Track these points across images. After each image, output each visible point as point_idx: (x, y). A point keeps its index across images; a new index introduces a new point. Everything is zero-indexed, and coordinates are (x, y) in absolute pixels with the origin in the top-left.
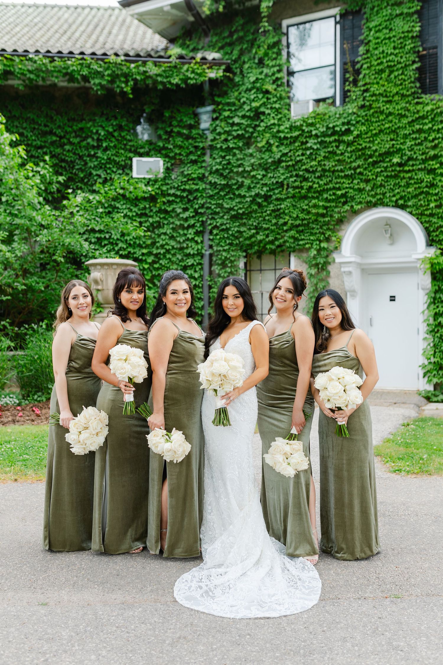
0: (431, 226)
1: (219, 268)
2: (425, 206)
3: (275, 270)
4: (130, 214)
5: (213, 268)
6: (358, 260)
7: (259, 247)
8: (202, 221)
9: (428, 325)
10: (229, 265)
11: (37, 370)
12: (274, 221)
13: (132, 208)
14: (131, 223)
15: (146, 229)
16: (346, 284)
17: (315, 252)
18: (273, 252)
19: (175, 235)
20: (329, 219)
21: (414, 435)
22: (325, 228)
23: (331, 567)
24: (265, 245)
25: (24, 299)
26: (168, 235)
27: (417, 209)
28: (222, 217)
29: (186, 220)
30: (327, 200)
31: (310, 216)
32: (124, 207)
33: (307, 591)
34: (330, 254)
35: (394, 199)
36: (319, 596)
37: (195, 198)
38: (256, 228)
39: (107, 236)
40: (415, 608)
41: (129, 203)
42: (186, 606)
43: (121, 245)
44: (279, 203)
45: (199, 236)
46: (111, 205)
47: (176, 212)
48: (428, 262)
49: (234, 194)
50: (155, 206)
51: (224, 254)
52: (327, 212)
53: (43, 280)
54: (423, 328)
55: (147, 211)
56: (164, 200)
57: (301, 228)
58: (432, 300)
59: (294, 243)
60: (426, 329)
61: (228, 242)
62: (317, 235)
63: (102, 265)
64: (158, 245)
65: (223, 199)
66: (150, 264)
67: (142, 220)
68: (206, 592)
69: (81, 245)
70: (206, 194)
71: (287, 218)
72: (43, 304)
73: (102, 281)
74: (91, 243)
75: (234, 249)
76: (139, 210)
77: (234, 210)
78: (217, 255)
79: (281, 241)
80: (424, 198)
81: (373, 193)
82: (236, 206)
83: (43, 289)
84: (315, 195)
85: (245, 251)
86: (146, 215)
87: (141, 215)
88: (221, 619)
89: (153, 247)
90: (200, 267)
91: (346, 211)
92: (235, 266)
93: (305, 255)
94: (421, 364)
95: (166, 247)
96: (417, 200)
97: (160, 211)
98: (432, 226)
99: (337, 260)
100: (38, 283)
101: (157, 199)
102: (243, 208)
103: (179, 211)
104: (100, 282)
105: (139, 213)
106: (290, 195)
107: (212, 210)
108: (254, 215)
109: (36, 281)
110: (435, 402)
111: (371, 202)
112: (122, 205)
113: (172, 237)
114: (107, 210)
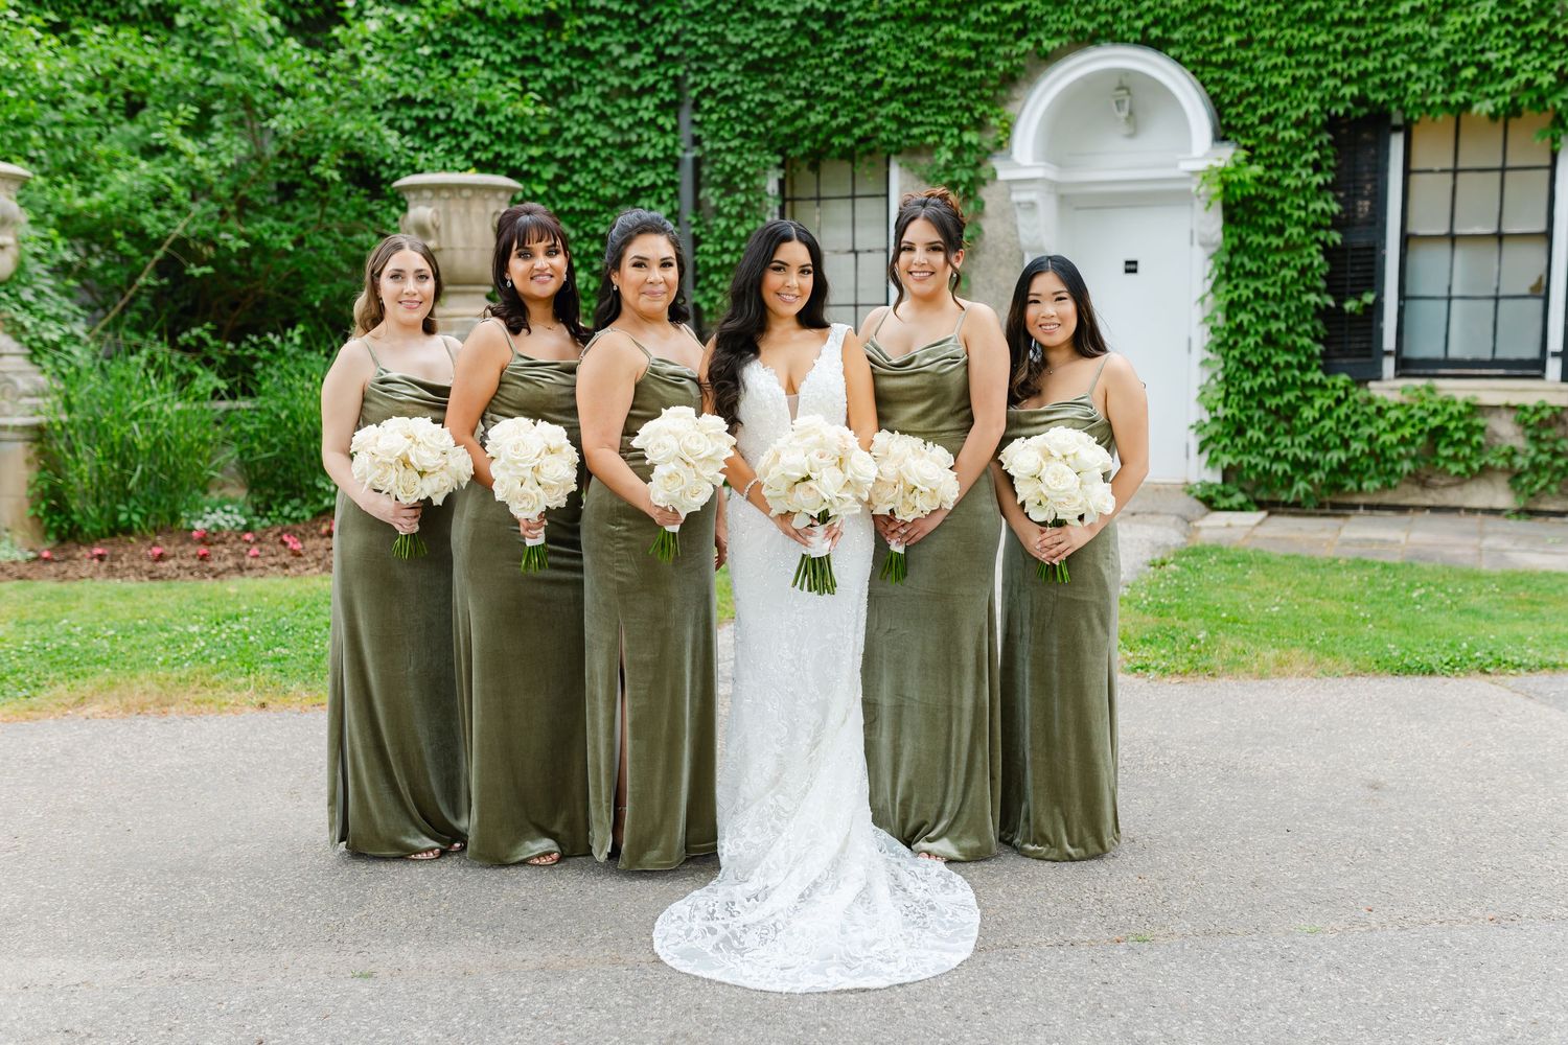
0: (1225, 91)
1: (717, 194)
2: (1213, 41)
3: (853, 197)
4: (496, 58)
5: (702, 195)
6: (1052, 174)
7: (815, 141)
8: (675, 78)
9: (1213, 330)
10: (743, 186)
11: (288, 446)
12: (850, 78)
13: (500, 42)
14: (500, 82)
15: (538, 98)
16: (1022, 231)
17: (950, 156)
18: (848, 155)
19: (608, 111)
20: (983, 72)
21: (1178, 586)
22: (972, 95)
23: (997, 879)
24: (829, 136)
25: (244, 273)
26: (591, 111)
27: (1194, 49)
28: (723, 68)
29: (635, 73)
30: (978, 26)
31: (937, 66)
32: (481, 40)
33: (948, 933)
34: (985, 159)
35: (1139, 24)
36: (973, 942)
37: (657, 19)
38: (807, 94)
39: (442, 115)
40: (1179, 960)
41: (493, 31)
42: (684, 970)
43: (476, 136)
44: (861, 32)
45: (667, 115)
46: (449, 36)
47: (610, 53)
48: (1218, 179)
49: (752, 9)
50: (558, 39)
51: (730, 158)
52: (978, 55)
53: (288, 225)
54: (1201, 337)
55: (539, 52)
56: (580, 22)
57: (915, 96)
58: (1224, 271)
59: (898, 131)
60: (1206, 341)
61: (738, 128)
62: (955, 113)
63: (436, 189)
64: (568, 135)
65: (725, 22)
66: (548, 183)
67: (527, 73)
68: (726, 940)
69: (381, 139)
70: (684, 8)
71: (882, 69)
72: (290, 285)
73: (437, 229)
74: (403, 133)
75: (753, 146)
76: (518, 47)
77: (754, 50)
78: (713, 162)
79: (868, 127)
80: (1210, 21)
81: (1089, 9)
82: (758, 39)
83: (291, 248)
84: (950, 14)
85: (781, 152)
86: (535, 60)
87: (523, 63)
88: (762, 995)
89: (555, 143)
90: (671, 191)
91: (1024, 55)
92: (756, 189)
93: (924, 162)
94: (1194, 422)
95: (587, 141)
96: (1193, 28)
97: (571, 51)
98: (1227, 92)
99: (1002, 175)
100: (278, 233)
101: (562, 21)
102: (775, 44)
103: (617, 50)
104: (433, 232)
105: (519, 55)
106: (888, 13)
107: (700, 49)
108: (801, 63)
109: (272, 228)
110: (1225, 509)
111: (1083, 30)
112: (475, 36)
113: (601, 118)
114: (439, 50)
